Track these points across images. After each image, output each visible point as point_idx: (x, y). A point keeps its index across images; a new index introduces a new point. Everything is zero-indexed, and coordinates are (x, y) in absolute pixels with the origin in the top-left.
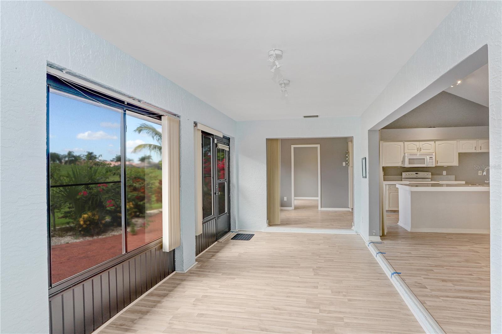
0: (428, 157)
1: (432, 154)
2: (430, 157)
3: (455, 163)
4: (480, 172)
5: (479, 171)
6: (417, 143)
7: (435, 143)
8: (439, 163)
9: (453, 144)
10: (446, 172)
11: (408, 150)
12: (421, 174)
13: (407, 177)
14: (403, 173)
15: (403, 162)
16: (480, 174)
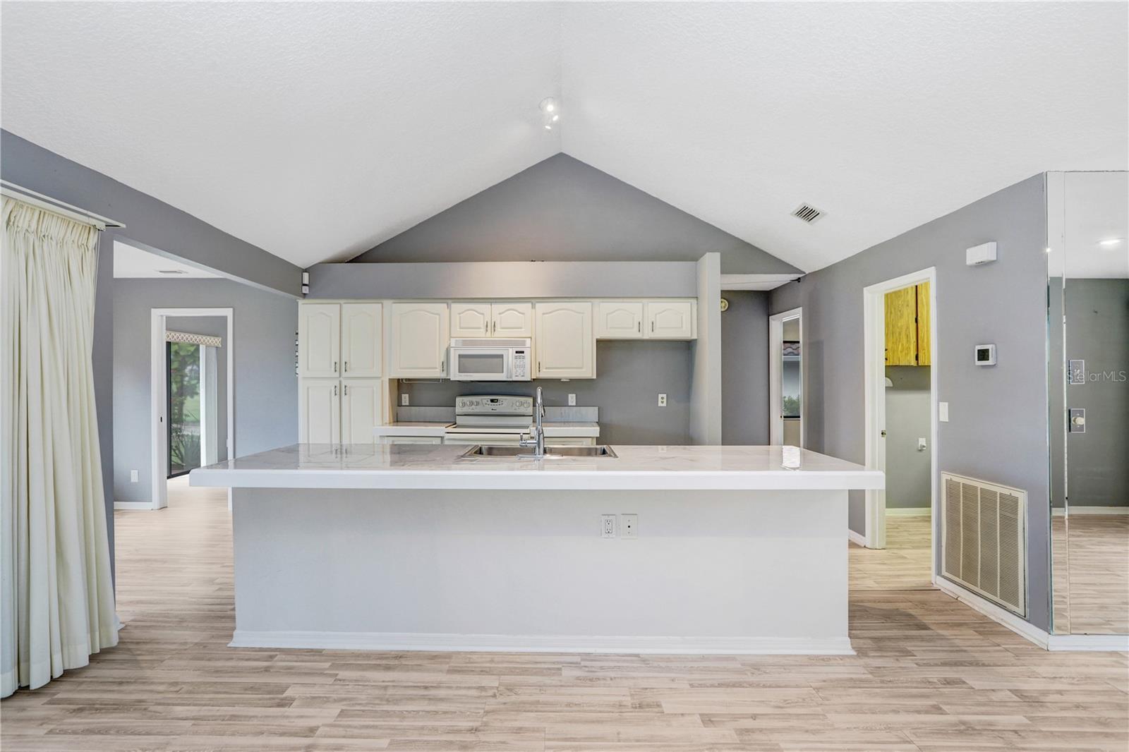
0: (510, 350)
1: (525, 341)
2: (517, 352)
3: (587, 369)
4: (662, 398)
5: (660, 396)
6: (484, 307)
7: (533, 307)
8: (543, 370)
9: (583, 313)
10: (574, 395)
11: (461, 328)
12: (507, 403)
13: (467, 410)
14: (459, 400)
15: (446, 365)
16: (662, 402)
